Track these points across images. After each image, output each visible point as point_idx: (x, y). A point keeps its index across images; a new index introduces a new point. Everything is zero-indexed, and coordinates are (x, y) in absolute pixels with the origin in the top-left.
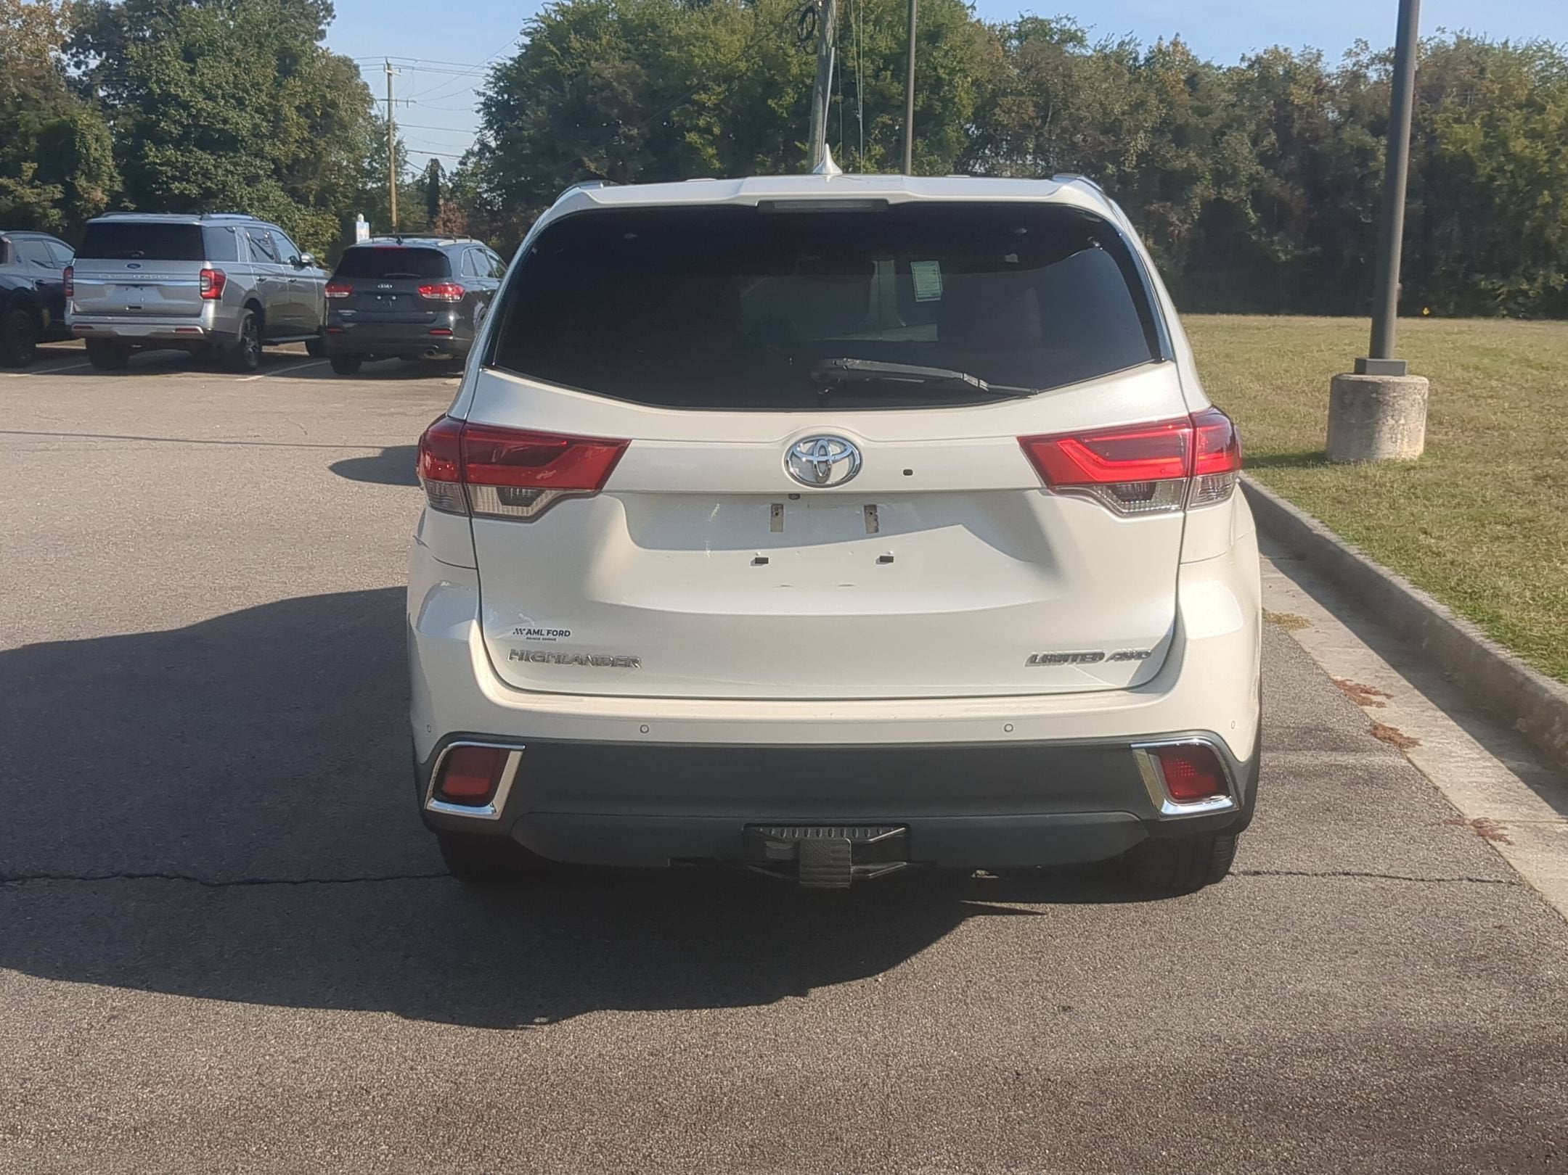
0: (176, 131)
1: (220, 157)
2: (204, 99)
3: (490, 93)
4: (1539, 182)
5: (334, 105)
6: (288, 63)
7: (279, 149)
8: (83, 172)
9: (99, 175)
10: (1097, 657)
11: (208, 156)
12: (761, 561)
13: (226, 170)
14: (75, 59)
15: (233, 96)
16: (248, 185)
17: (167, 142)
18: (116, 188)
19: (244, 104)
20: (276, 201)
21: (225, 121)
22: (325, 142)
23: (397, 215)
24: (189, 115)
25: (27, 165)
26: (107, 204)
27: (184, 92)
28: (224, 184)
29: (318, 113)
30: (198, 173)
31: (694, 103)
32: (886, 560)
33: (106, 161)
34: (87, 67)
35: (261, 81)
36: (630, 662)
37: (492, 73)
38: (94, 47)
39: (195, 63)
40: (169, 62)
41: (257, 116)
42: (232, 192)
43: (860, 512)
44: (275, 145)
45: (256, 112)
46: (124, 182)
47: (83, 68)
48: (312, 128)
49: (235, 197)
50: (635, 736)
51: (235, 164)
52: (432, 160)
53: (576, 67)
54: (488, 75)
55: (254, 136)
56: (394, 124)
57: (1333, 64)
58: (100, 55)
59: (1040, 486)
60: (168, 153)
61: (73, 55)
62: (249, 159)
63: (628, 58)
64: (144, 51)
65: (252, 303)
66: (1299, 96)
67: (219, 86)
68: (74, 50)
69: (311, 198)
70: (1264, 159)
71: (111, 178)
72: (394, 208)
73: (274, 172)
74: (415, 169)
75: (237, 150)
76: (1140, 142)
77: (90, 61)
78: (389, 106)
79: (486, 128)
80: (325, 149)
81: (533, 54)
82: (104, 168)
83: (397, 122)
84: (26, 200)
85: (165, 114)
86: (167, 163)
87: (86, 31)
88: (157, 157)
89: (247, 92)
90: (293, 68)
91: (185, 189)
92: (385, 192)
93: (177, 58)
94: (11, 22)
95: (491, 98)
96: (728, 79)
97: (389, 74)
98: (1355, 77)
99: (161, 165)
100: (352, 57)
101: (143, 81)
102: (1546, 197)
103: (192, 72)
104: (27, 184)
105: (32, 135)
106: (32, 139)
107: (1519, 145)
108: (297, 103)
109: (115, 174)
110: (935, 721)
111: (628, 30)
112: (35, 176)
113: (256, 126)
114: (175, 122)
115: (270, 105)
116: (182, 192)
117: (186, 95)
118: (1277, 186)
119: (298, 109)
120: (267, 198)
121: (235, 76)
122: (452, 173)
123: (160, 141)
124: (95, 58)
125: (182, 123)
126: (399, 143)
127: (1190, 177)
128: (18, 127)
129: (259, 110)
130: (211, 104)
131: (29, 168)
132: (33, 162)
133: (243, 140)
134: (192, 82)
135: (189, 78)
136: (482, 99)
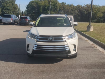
4: (95, 14)
57: (82, 6)
65: (14, 21)
66: (80, 8)
70: (78, 12)
74: (21, 12)
76: (70, 11)
81: (29, 4)
92: (19, 13)
96: (43, 6)
98: (84, 7)
102: (96, 15)
107: (94, 11)
111: (36, 3)
118: (78, 14)
127: (73, 13)
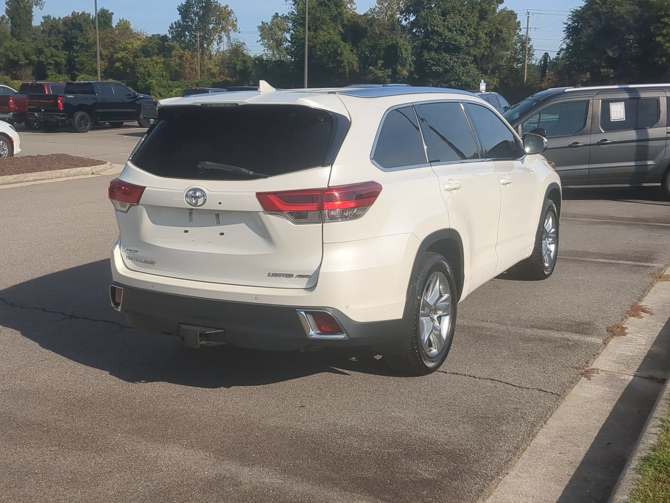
0: (436, 45)
1: (452, 55)
2: (448, 32)
3: (569, 23)
5: (501, 31)
6: (483, 15)
7: (477, 51)
8: (400, 64)
9: (405, 64)
10: (291, 276)
11: (447, 55)
12: (186, 231)
13: (454, 61)
14: (405, 17)
15: (460, 30)
16: (463, 67)
17: (432, 50)
18: (412, 70)
19: (463, 33)
20: (473, 73)
21: (455, 41)
22: (496, 47)
23: (527, 78)
24: (442, 39)
25: (380, 61)
26: (408, 76)
27: (440, 29)
28: (453, 66)
29: (494, 35)
30: (443, 62)
31: (662, 23)
32: (222, 234)
33: (409, 58)
34: (409, 20)
35: (472, 23)
36: (153, 263)
37: (571, 14)
38: (412, 12)
39: (446, 16)
40: (436, 17)
41: (469, 38)
42: (455, 70)
43: (214, 216)
44: (475, 49)
45: (468, 36)
46: (415, 67)
47: (408, 21)
48: (491, 42)
49: (457, 72)
50: (150, 288)
51: (458, 58)
52: (545, 53)
53: (608, 9)
54: (569, 15)
55: (467, 46)
56: (529, 38)
58: (414, 15)
59: (263, 211)
60: (432, 54)
61: (404, 16)
62: (464, 56)
63: (633, 4)
64: (427, 13)
67: (454, 26)
68: (405, 14)
69: (489, 71)
71: (410, 65)
72: (526, 74)
73: (474, 61)
75: (459, 53)
77: (410, 18)
78: (527, 30)
79: (566, 38)
80: (496, 50)
82: (407, 62)
83: (531, 37)
84: (378, 75)
85: (432, 39)
86: (432, 59)
87: (410, 6)
88: (428, 56)
89: (465, 28)
90: (485, 17)
91: (437, 69)
93: (439, 15)
94: (384, 4)
95: (569, 25)
97: (528, 17)
99: (429, 59)
100: (514, 10)
101: (425, 25)
103: (444, 21)
104: (379, 69)
105: (382, 49)
106: (382, 51)
108: (486, 31)
109: (412, 64)
110: (233, 293)
112: (382, 66)
113: (468, 42)
114: (436, 42)
115: (474, 33)
116: (436, 70)
117: (441, 30)
119: (486, 34)
120: (469, 72)
121: (461, 21)
122: (553, 59)
123: (429, 50)
124: (412, 16)
125: (439, 42)
126: (531, 46)
128: (377, 46)
129: (470, 35)
130: (451, 34)
131: (380, 62)
132: (382, 60)
133: (462, 48)
134: (444, 25)
135: (443, 23)
136: (566, 26)
